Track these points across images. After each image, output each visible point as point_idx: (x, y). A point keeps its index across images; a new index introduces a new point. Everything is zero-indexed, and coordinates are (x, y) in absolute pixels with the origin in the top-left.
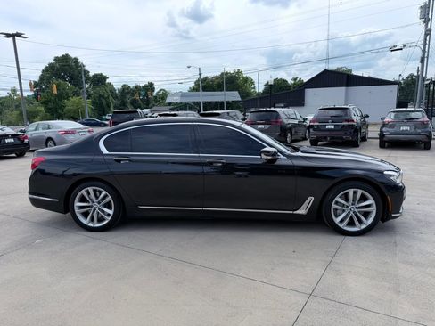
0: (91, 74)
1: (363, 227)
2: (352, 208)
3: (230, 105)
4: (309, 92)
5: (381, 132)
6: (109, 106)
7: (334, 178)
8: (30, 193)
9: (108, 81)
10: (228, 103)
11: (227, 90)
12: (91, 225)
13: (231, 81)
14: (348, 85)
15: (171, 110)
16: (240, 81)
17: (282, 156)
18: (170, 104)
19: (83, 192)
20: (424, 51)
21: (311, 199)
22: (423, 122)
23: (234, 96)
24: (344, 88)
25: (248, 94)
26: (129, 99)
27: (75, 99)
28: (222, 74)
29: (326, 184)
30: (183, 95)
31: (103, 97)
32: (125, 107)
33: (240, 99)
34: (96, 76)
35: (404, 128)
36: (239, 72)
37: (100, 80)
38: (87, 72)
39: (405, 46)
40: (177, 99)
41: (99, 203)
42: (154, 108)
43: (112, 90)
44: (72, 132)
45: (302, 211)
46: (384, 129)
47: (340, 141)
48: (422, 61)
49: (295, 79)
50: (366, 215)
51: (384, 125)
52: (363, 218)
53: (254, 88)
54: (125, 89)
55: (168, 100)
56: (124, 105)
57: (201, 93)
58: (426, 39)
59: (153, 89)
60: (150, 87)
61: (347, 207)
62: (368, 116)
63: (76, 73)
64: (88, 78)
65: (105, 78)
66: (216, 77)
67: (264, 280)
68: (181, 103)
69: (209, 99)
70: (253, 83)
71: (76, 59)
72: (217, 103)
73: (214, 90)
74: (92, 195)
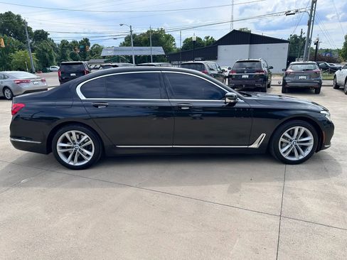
0: (34, 30)
1: (301, 157)
2: (295, 142)
3: (156, 59)
4: (221, 48)
5: (284, 80)
6: (51, 59)
7: (284, 117)
8: (12, 136)
9: (49, 37)
10: (154, 56)
11: (153, 46)
12: (71, 163)
13: (156, 38)
14: (251, 43)
15: (105, 62)
16: (163, 38)
17: (240, 100)
18: (104, 57)
19: (66, 134)
20: (311, 16)
21: (263, 135)
22: (316, 72)
23: (159, 51)
24: (248, 45)
25: (170, 49)
26: (68, 52)
27: (21, 52)
28: (148, 32)
29: (277, 123)
30: (116, 50)
31: (46, 51)
32: (66, 60)
33: (164, 54)
34: (37, 32)
35: (302, 77)
36: (162, 31)
37: (41, 36)
38: (30, 29)
39: (297, 11)
40: (110, 53)
41: (80, 145)
42: (91, 61)
43: (53, 45)
44: (27, 81)
45: (255, 145)
46: (286, 78)
47: (253, 88)
48: (309, 24)
49: (207, 38)
50: (304, 148)
51: (287, 75)
52: (301, 150)
53: (174, 44)
54: (64, 43)
55: (103, 54)
56: (64, 57)
57: (132, 47)
58: (312, 6)
59: (89, 45)
60: (86, 42)
61: (291, 141)
62: (272, 68)
63: (19, 29)
64: (30, 33)
65: (46, 34)
66: (144, 35)
67: (237, 206)
68: (114, 56)
69: (138, 53)
70: (173, 40)
71: (19, 17)
72: (144, 57)
73: (142, 46)
74: (74, 137)
